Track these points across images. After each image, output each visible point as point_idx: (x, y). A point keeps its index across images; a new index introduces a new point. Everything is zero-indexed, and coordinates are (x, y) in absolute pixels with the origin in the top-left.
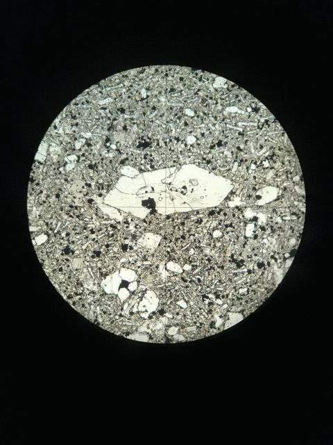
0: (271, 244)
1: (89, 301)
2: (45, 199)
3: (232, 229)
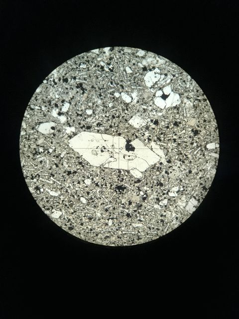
0: (54, 93)
1: (193, 93)
2: (200, 173)
3: (78, 112)
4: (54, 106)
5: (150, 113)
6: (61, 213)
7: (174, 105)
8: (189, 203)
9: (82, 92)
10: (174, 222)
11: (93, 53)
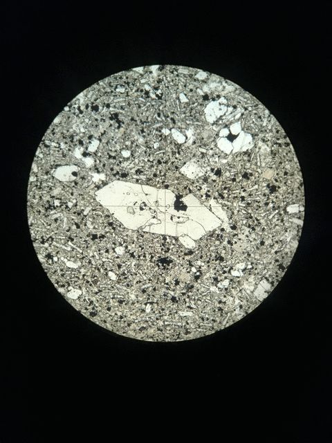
0: (78, 126)
1: (271, 134)
2: (276, 245)
3: (111, 154)
4: (77, 143)
5: (210, 160)
6: (80, 292)
7: (245, 150)
8: (259, 286)
9: (117, 125)
10: (237, 312)
11: (135, 71)
